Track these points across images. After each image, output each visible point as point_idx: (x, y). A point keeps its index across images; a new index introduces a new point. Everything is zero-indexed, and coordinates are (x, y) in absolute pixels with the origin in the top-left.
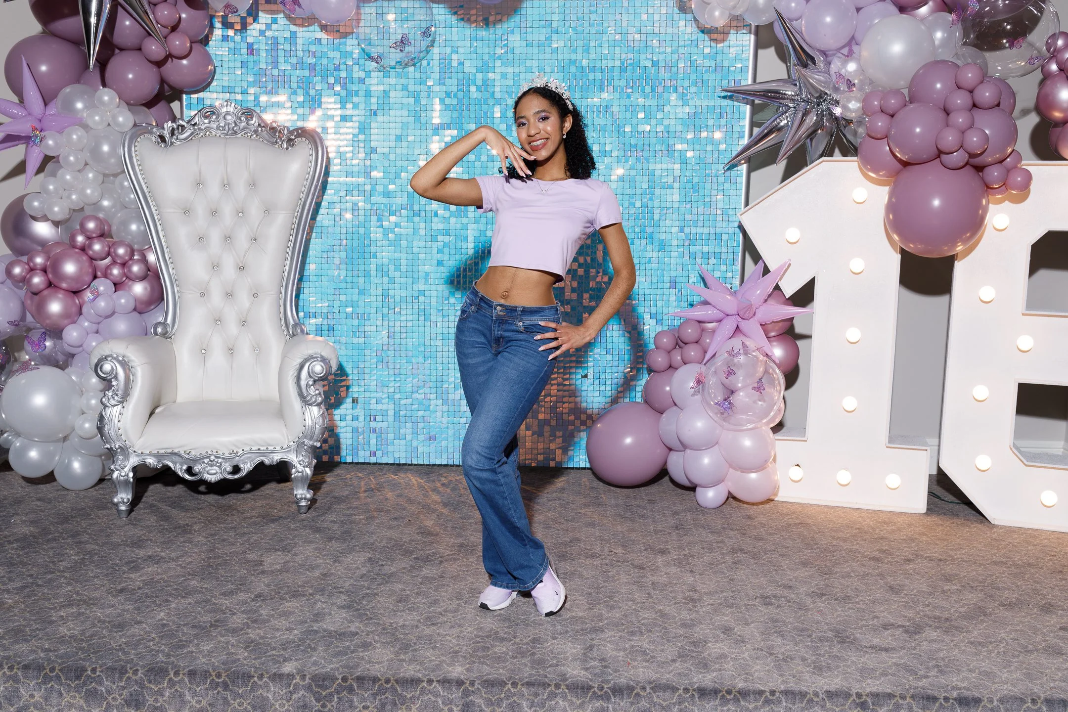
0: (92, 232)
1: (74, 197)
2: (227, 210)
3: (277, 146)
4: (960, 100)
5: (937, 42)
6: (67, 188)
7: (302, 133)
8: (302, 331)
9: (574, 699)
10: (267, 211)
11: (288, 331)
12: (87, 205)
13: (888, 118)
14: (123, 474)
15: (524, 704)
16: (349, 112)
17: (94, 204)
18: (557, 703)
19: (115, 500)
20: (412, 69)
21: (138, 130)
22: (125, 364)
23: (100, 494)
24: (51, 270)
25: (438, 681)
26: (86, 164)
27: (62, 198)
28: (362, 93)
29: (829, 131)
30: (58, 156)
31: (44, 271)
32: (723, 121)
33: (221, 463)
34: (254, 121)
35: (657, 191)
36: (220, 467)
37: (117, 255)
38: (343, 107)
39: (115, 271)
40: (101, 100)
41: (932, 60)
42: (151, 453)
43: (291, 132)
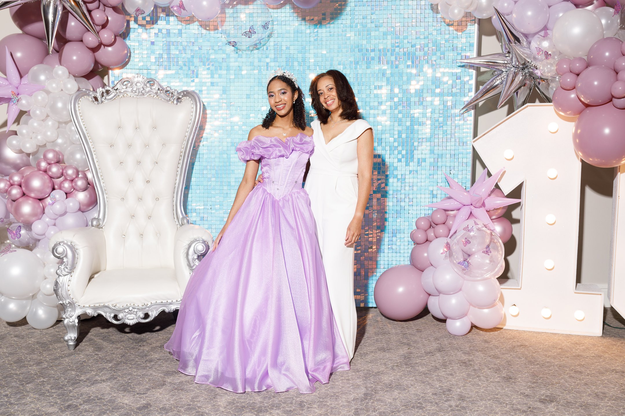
0: (51, 160)
1: (39, 137)
2: (138, 144)
3: (170, 102)
5: (603, 26)
6: (35, 132)
7: (187, 94)
8: (188, 222)
10: (164, 145)
11: (179, 222)
12: (49, 142)
13: (575, 76)
14: (71, 321)
16: (215, 80)
17: (53, 142)
19: (66, 338)
20: (256, 52)
21: (80, 94)
22: (72, 247)
23: (57, 332)
24: (24, 185)
26: (48, 116)
27: (31, 138)
28: (224, 68)
29: (529, 87)
30: (29, 111)
31: (20, 186)
32: (458, 81)
33: (136, 312)
34: (156, 87)
35: (416, 127)
36: (136, 315)
37: (67, 175)
38: (212, 77)
39: (67, 185)
40: (57, 74)
41: (601, 38)
42: (90, 306)
43: (179, 93)
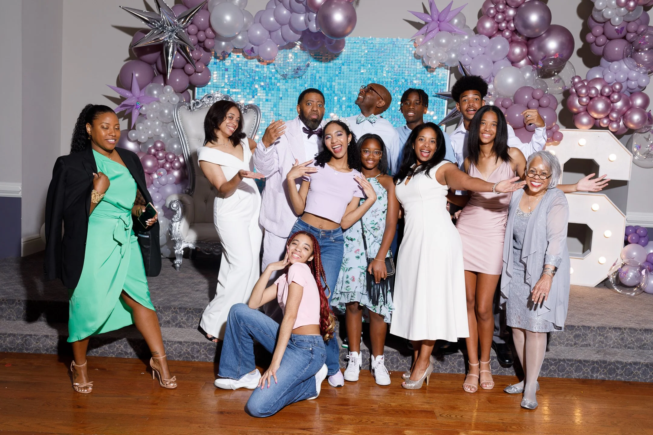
0: (159, 148)
1: (150, 132)
4: (534, 103)
5: (526, 78)
6: (147, 128)
7: (251, 107)
12: (156, 136)
13: (505, 109)
14: (179, 251)
16: (270, 98)
17: (158, 136)
19: (176, 262)
20: (298, 79)
21: (180, 104)
26: (157, 118)
27: (145, 133)
28: (275, 89)
32: (435, 107)
37: (169, 158)
38: (267, 95)
39: (168, 165)
40: (166, 91)
41: (524, 85)
42: (191, 243)
43: (245, 106)
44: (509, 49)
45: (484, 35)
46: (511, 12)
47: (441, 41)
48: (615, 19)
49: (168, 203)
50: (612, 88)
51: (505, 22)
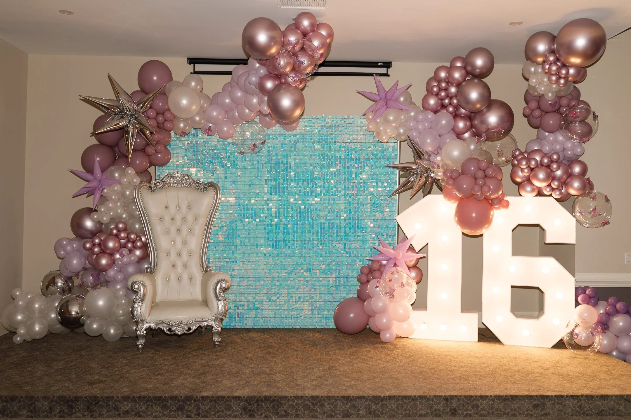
0: (121, 228)
1: (112, 213)
2: (178, 218)
3: (199, 190)
4: (480, 174)
5: (471, 150)
6: (109, 209)
7: (210, 185)
8: (210, 269)
9: (344, 401)
10: (195, 218)
11: (204, 270)
12: (118, 216)
13: (453, 180)
14: (142, 332)
15: (326, 404)
16: (228, 175)
17: (120, 216)
18: (338, 403)
19: (138, 344)
21: (141, 185)
22: (143, 285)
24: (103, 246)
25: (294, 397)
26: (119, 199)
27: (107, 214)
29: (431, 183)
30: (108, 196)
31: (100, 245)
33: (183, 326)
34: (189, 180)
35: (361, 207)
36: (183, 328)
37: (131, 238)
38: (226, 173)
39: (130, 245)
40: (128, 173)
41: (469, 157)
42: (153, 323)
43: (205, 184)
44: (453, 124)
45: (429, 111)
46: (453, 90)
47: (389, 118)
48: (548, 95)
49: (130, 283)
50: (550, 158)
51: (448, 98)
